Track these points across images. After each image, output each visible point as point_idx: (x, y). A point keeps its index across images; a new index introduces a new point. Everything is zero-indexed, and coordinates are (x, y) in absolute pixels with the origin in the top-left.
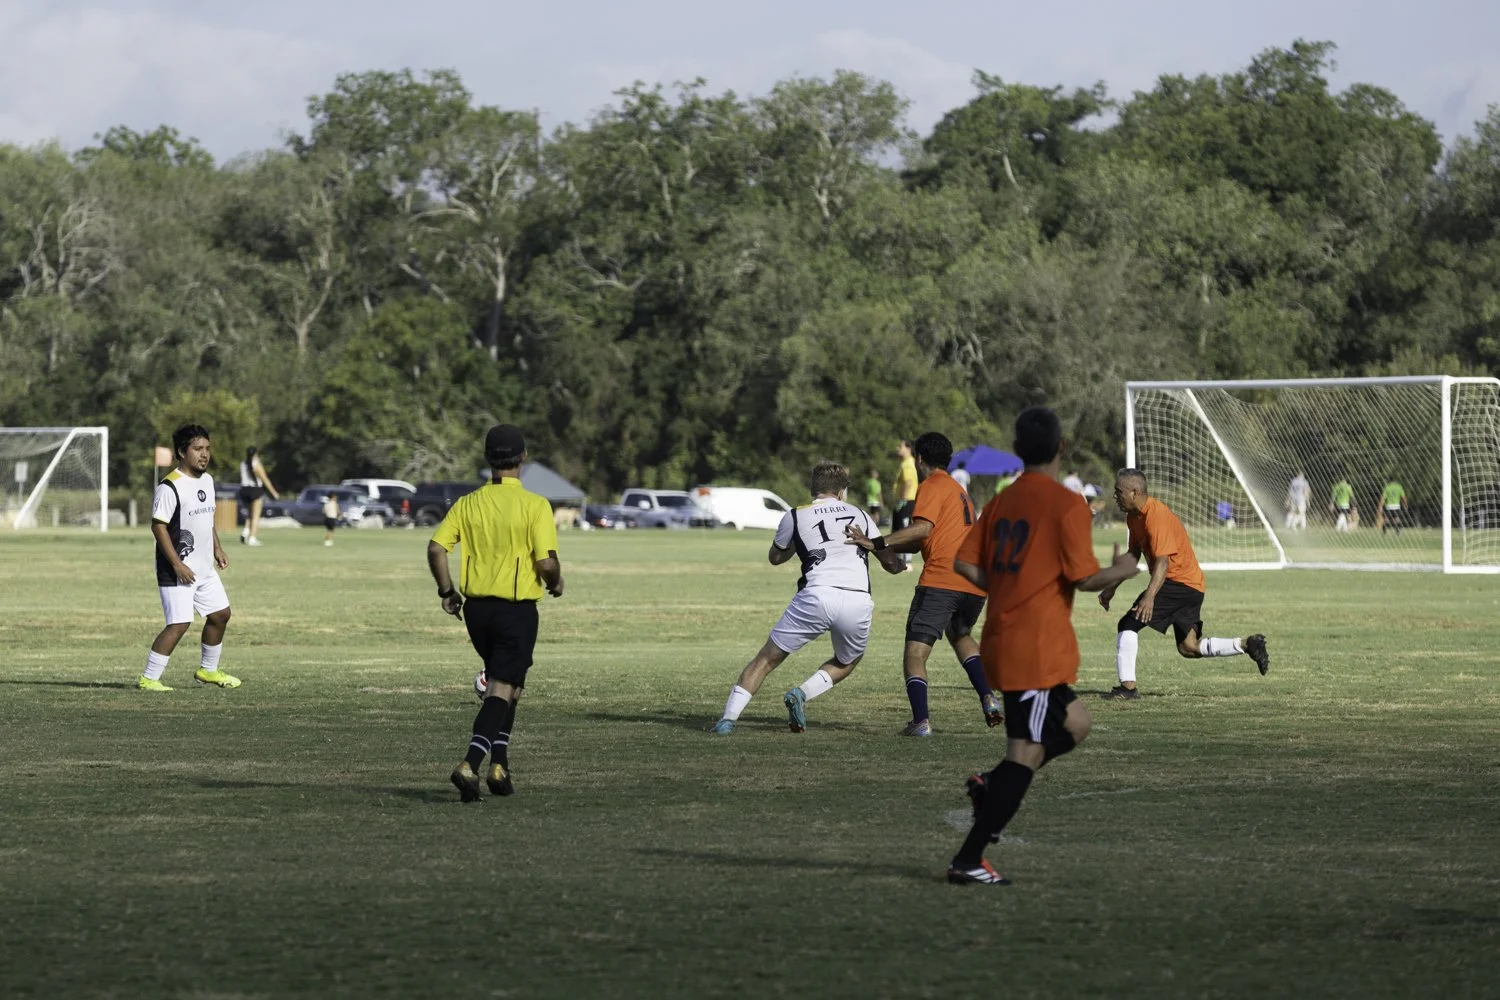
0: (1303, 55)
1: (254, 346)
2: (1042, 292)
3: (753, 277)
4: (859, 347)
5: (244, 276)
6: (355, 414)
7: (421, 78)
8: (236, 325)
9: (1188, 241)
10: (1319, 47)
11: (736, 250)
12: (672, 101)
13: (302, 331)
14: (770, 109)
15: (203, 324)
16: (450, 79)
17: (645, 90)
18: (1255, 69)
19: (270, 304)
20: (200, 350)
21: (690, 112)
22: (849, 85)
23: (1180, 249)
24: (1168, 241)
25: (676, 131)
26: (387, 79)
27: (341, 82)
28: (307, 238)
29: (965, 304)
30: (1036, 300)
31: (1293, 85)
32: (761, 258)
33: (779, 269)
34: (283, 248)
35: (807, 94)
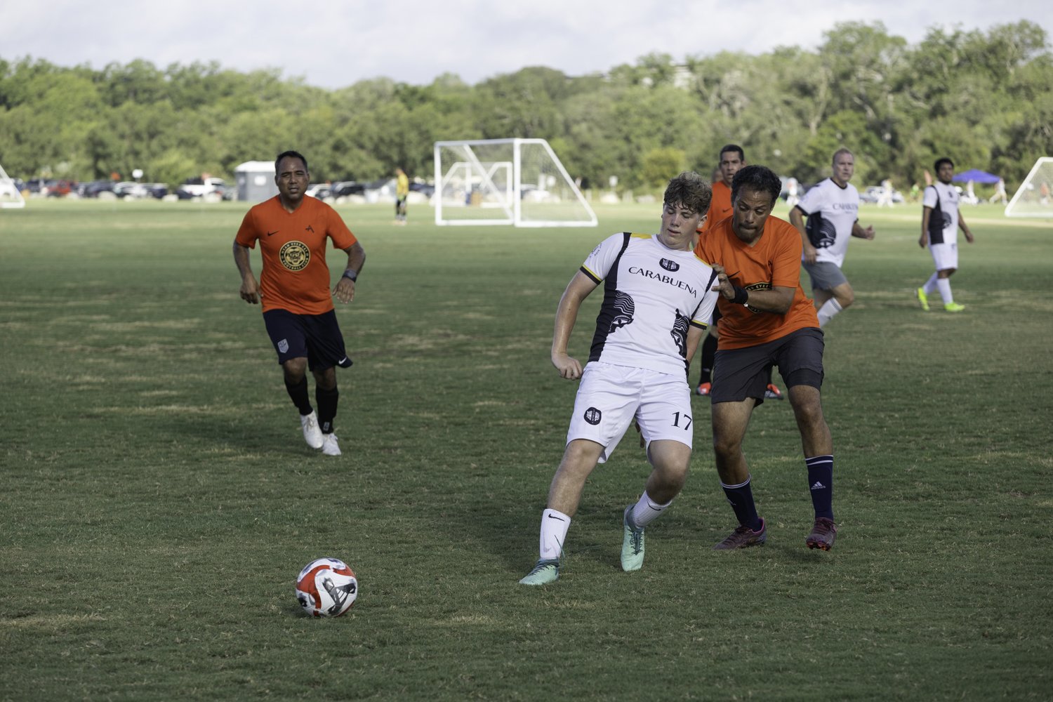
1: (791, 131)
3: (966, 103)
4: (944, 131)
5: (787, 103)
6: (821, 157)
7: (869, 23)
8: (788, 122)
11: (961, 91)
12: (949, 32)
13: (813, 125)
14: (992, 35)
15: (771, 122)
16: (880, 23)
17: (938, 28)
19: (800, 114)
20: (768, 131)
21: (956, 36)
22: (1023, 25)
25: (951, 43)
26: (854, 23)
27: (836, 25)
28: (815, 87)
29: (1043, 114)
32: (973, 95)
33: (978, 99)
34: (806, 90)
35: (1008, 29)
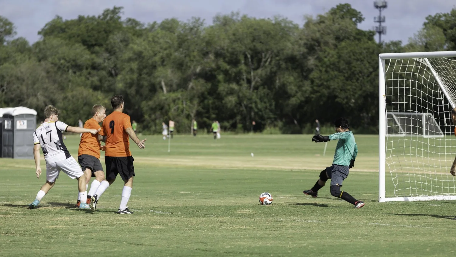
0: (115, 11)
2: (22, 73)
9: (65, 59)
10: (120, 8)
18: (103, 14)
23: (62, 61)
24: (60, 60)
30: (19, 75)
31: (111, 18)
